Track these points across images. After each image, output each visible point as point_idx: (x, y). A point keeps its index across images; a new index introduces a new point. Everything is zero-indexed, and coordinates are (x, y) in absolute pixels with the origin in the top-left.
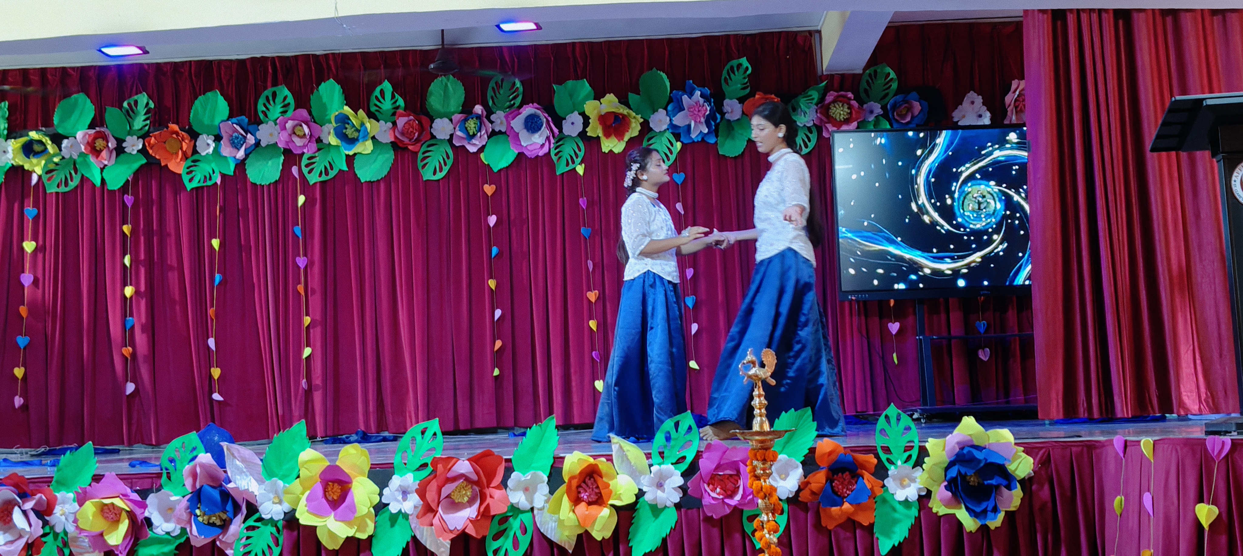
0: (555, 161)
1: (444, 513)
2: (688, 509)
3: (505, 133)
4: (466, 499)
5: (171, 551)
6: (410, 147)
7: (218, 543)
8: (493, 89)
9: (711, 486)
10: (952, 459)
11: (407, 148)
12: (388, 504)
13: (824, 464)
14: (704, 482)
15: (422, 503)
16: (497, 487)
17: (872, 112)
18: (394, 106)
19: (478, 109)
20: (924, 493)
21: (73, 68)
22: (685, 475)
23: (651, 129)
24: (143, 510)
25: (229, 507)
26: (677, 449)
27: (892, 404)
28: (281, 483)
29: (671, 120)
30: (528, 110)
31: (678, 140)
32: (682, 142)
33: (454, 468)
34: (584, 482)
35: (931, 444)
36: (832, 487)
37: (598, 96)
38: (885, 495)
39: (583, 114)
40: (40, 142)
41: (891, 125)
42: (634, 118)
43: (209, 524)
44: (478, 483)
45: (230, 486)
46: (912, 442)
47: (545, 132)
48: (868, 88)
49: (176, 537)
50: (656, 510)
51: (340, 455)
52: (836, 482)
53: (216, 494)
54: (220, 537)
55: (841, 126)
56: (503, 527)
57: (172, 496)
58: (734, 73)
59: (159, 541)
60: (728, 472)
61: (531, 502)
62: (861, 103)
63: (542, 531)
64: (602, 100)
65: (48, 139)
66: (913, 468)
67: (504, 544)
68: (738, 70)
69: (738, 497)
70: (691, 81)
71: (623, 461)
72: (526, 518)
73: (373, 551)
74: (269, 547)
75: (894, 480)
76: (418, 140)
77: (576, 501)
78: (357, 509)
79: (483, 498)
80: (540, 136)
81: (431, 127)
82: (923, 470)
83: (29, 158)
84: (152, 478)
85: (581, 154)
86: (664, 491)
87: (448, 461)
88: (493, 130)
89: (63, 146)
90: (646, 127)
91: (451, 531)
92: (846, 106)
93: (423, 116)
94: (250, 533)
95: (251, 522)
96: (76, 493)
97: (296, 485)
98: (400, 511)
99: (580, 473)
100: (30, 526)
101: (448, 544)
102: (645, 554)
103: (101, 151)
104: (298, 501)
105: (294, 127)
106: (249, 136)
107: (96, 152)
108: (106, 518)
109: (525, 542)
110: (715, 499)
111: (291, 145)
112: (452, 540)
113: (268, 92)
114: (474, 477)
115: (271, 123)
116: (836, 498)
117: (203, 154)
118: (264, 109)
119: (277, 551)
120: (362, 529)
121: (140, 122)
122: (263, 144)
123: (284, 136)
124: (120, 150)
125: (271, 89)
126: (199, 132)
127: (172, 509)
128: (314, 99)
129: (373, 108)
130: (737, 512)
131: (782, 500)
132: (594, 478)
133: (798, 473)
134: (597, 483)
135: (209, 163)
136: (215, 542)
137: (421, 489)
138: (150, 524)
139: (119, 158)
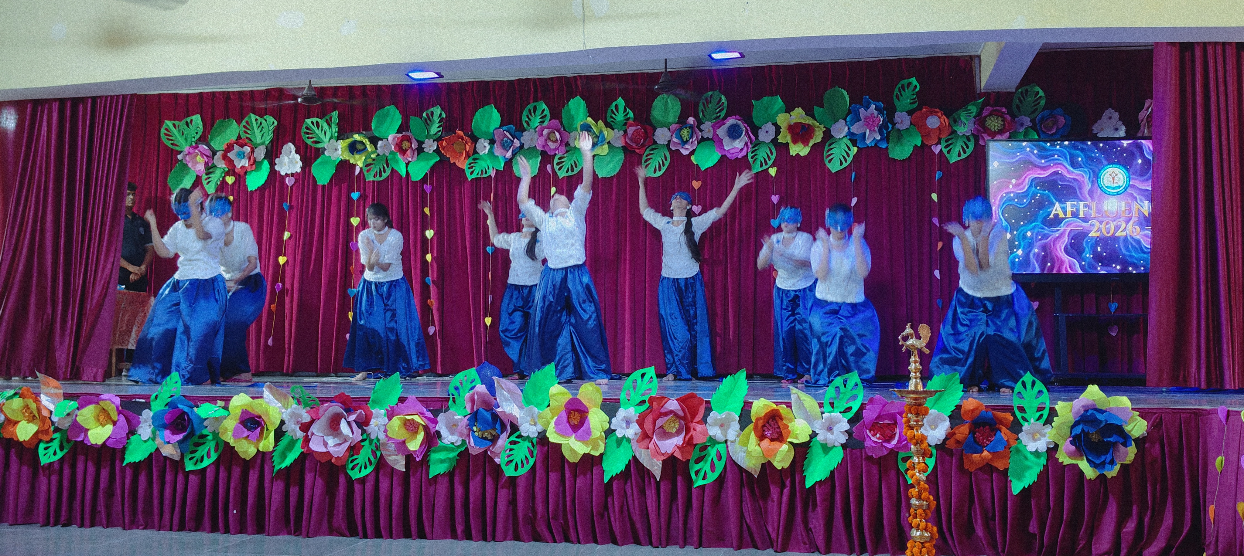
0: (751, 162)
1: (657, 440)
2: (853, 449)
3: (712, 139)
4: (675, 430)
5: (454, 457)
6: (637, 151)
7: (489, 453)
8: (703, 104)
9: (872, 432)
10: (1077, 419)
11: (634, 151)
12: (615, 430)
13: (968, 419)
14: (867, 428)
15: (641, 431)
16: (698, 423)
17: (1022, 124)
18: (626, 117)
19: (691, 120)
20: (1052, 446)
21: (386, 86)
22: (851, 422)
23: (833, 136)
24: (435, 425)
25: (498, 426)
26: (845, 400)
28: (536, 410)
29: (849, 129)
30: (731, 121)
31: (854, 145)
32: (858, 147)
33: (666, 406)
34: (768, 423)
35: (1060, 406)
36: (974, 438)
37: (789, 110)
38: (1019, 446)
39: (775, 124)
40: (361, 142)
41: (1039, 135)
42: (818, 127)
43: (483, 438)
44: (684, 418)
45: (499, 410)
46: (1044, 404)
47: (744, 138)
48: (1019, 104)
49: (458, 447)
50: (826, 448)
51: (580, 391)
52: (978, 433)
53: (488, 415)
54: (491, 448)
55: (996, 136)
56: (703, 454)
57: (456, 415)
58: (904, 91)
59: (446, 449)
60: (887, 422)
61: (726, 436)
62: (1013, 116)
63: (734, 459)
64: (791, 113)
65: (367, 140)
66: (1043, 425)
67: (703, 467)
68: (908, 88)
69: (894, 442)
70: (868, 97)
71: (800, 408)
72: (721, 448)
73: (604, 466)
74: (526, 458)
75: (1027, 434)
76: (643, 145)
77: (761, 437)
78: (592, 433)
79: (688, 431)
80: (740, 142)
81: (654, 135)
82: (1052, 427)
83: (353, 154)
84: (442, 401)
85: (773, 157)
86: (833, 434)
87: (661, 399)
88: (702, 137)
89: (379, 145)
90: (828, 135)
91: (663, 454)
92: (1000, 119)
93: (648, 127)
94: (512, 447)
95: (513, 438)
96: (387, 410)
97: (547, 412)
98: (624, 436)
99: (765, 416)
100: (353, 433)
101: (660, 464)
102: (816, 483)
103: (407, 150)
104: (548, 424)
105: (549, 134)
106: (516, 140)
107: (403, 152)
108: (408, 430)
109: (720, 466)
110: (875, 442)
111: (546, 148)
112: (663, 461)
113: (530, 106)
114: (682, 414)
115: (532, 131)
116: (977, 446)
117: (481, 154)
118: (527, 119)
119: (532, 461)
120: (595, 448)
121: (435, 129)
122: (526, 147)
123: (541, 141)
124: (420, 150)
125: (533, 104)
126: (479, 137)
127: (456, 425)
128: (564, 112)
129: (610, 120)
130: (894, 454)
131: (931, 446)
132: (776, 420)
133: (945, 425)
134: (778, 425)
135: (485, 160)
136: (486, 451)
137: (640, 420)
138: (439, 436)
139: (419, 156)
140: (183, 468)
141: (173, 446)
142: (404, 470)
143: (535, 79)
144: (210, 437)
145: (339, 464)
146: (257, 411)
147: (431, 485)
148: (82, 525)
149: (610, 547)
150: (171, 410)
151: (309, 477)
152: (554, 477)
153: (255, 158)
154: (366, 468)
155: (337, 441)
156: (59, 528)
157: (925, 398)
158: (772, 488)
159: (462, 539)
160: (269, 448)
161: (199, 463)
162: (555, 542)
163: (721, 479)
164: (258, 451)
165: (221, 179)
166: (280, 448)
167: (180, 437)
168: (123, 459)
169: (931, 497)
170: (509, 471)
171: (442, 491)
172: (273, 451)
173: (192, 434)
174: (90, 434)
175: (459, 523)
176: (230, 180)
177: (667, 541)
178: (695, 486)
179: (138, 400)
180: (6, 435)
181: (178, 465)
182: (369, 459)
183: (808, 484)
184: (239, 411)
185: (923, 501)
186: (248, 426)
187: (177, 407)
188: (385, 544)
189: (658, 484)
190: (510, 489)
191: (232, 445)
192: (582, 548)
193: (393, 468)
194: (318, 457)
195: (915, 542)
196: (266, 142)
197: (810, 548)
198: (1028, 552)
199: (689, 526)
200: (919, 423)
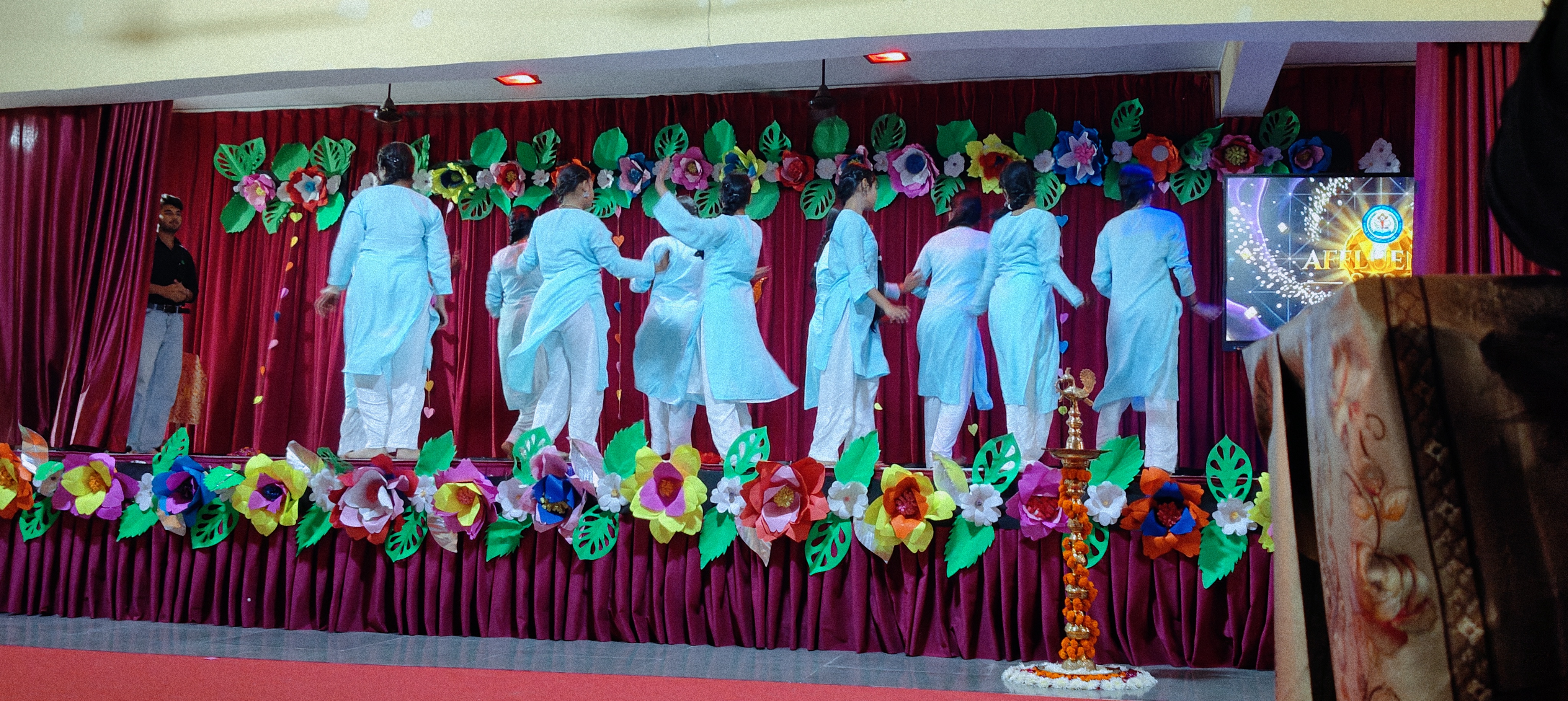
0: (935, 200)
1: (766, 516)
2: (1006, 530)
3: (887, 173)
4: (788, 504)
5: (517, 536)
6: (794, 187)
7: (559, 530)
8: (877, 129)
9: (1030, 508)
11: (792, 188)
12: (716, 505)
13: (1149, 493)
14: (1023, 504)
15: (746, 504)
16: (816, 495)
17: (1271, 157)
18: (782, 146)
20: (1254, 529)
21: (490, 105)
22: (1004, 495)
24: (493, 496)
25: (570, 496)
27: (1226, 436)
28: (619, 477)
29: (1056, 161)
30: (910, 151)
31: (1062, 182)
32: (1066, 184)
33: (777, 473)
34: (902, 495)
35: (1265, 478)
36: (1156, 517)
37: (981, 137)
38: (1212, 528)
39: (964, 155)
40: (457, 173)
41: (1291, 170)
44: (799, 489)
45: (573, 477)
46: (1245, 476)
47: (926, 172)
48: (1268, 132)
49: (523, 523)
50: (974, 528)
52: (1160, 511)
53: (559, 484)
54: (562, 525)
55: (1237, 171)
56: (823, 534)
57: (521, 484)
58: (1125, 115)
59: (508, 526)
60: (1047, 495)
61: (851, 511)
62: (1260, 147)
63: (860, 540)
64: (984, 141)
65: (463, 170)
66: (1245, 501)
67: (822, 550)
68: (1129, 111)
69: (1057, 521)
70: (1079, 122)
71: (943, 478)
72: (845, 527)
73: (700, 548)
74: (606, 538)
75: (1223, 513)
76: (802, 181)
77: (893, 513)
78: (687, 507)
79: (803, 504)
80: (921, 177)
81: (815, 167)
82: (1255, 504)
83: (446, 187)
86: (982, 510)
87: (772, 466)
89: (478, 177)
91: (772, 534)
92: (1243, 150)
93: (808, 157)
94: (589, 523)
95: (590, 513)
96: (436, 476)
97: (632, 481)
98: (727, 511)
99: (897, 486)
100: (394, 505)
101: (768, 545)
102: (960, 570)
103: (512, 183)
104: (633, 494)
105: (687, 164)
106: (646, 171)
107: (507, 184)
108: (460, 501)
109: (843, 550)
110: (1032, 520)
111: (684, 183)
112: (773, 542)
113: (665, 130)
114: (796, 483)
116: (1159, 527)
117: (603, 188)
118: (660, 146)
119: (612, 542)
120: (690, 524)
121: (547, 157)
123: (678, 173)
124: (529, 183)
125: (668, 127)
126: (601, 167)
127: (520, 496)
128: (707, 138)
129: (762, 149)
130: (1057, 535)
131: (1102, 527)
132: (911, 491)
133: (1121, 501)
134: (914, 498)
135: (608, 196)
136: (556, 529)
137: (746, 492)
138: (500, 509)
139: (528, 190)
140: (190, 545)
141: (178, 518)
142: (456, 551)
143: (670, 97)
144: (222, 509)
145: (376, 543)
146: (279, 477)
147: (488, 570)
148: (65, 614)
149: (705, 648)
150: (175, 473)
151: (339, 558)
152: (639, 561)
153: (327, 191)
154: (408, 547)
155: (375, 514)
156: (37, 617)
157: (1086, 460)
158: (905, 578)
159: (524, 637)
160: (291, 521)
161: (208, 540)
162: (638, 641)
163: (844, 566)
164: (279, 525)
165: (285, 216)
166: (305, 522)
167: (185, 506)
168: (117, 534)
169: (1091, 584)
170: (584, 554)
171: (501, 576)
172: (297, 525)
173: (199, 504)
174: (78, 502)
175: (520, 617)
176: (296, 217)
177: (777, 643)
178: (811, 574)
179: (137, 462)
181: (183, 542)
182: (413, 537)
183: (950, 572)
184: (257, 475)
185: (1081, 588)
186: (267, 494)
187: (183, 470)
188: (429, 639)
189: (766, 571)
190: (584, 576)
191: (248, 518)
192: (670, 648)
193: (442, 549)
194: (350, 534)
195: (1070, 639)
196: (340, 170)
197: (951, 651)
198: (1222, 662)
199: (803, 623)
200: (1079, 491)
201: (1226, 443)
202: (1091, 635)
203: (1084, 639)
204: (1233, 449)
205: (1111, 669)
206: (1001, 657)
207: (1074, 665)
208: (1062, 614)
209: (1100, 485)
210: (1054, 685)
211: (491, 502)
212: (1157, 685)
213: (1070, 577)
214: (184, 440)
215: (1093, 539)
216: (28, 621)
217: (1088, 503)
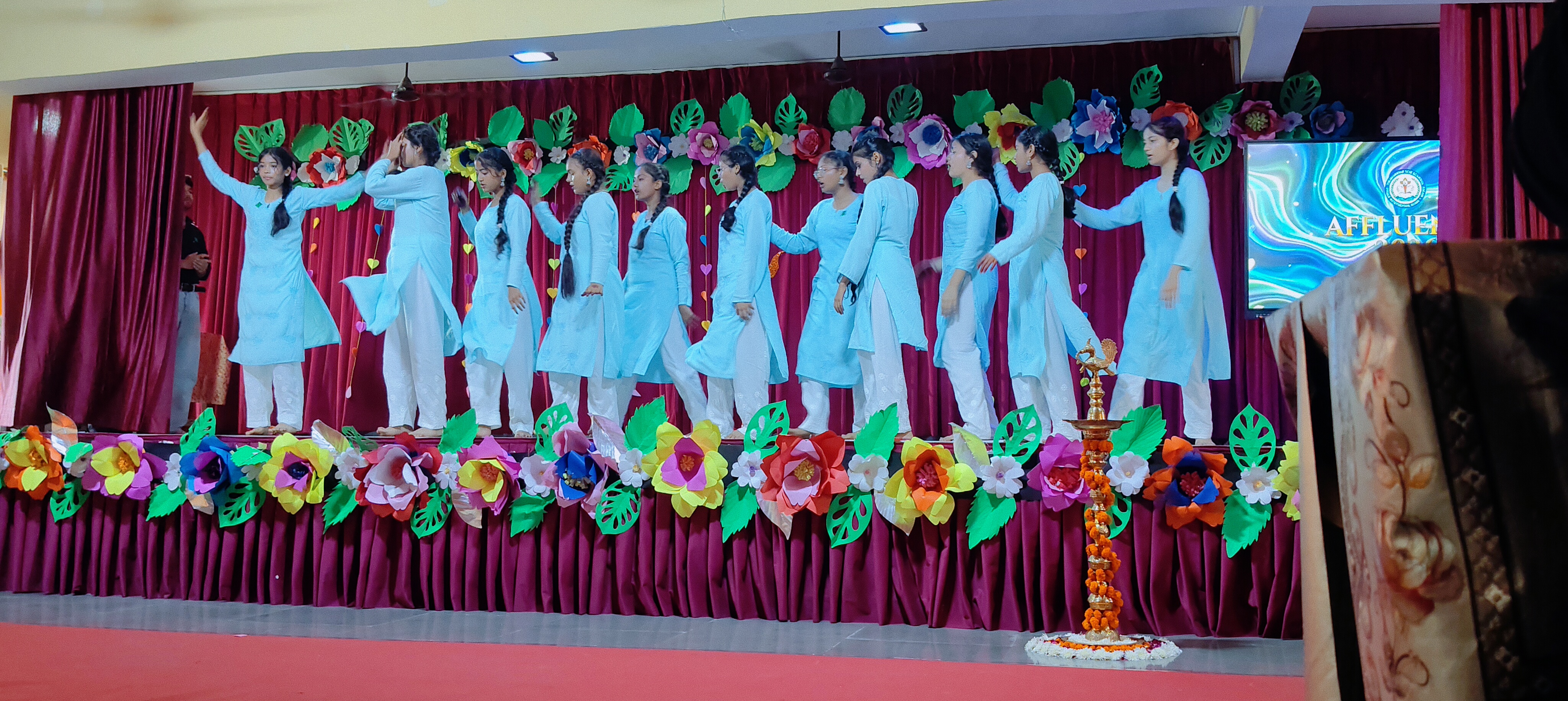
1: (787, 489)
2: (1027, 501)
3: (903, 144)
4: (809, 477)
5: (541, 511)
7: (582, 505)
8: (893, 100)
9: (1051, 479)
12: (737, 478)
13: (1172, 463)
14: (1044, 475)
15: (766, 478)
16: (837, 468)
17: (1292, 122)
18: (798, 119)
20: (1278, 497)
21: (505, 82)
22: (1026, 467)
24: (516, 472)
25: (592, 472)
26: (1019, 441)
27: (1249, 404)
28: (640, 453)
29: (1074, 130)
30: (927, 121)
31: (1081, 150)
32: (1085, 153)
33: (798, 447)
34: (923, 468)
35: (1288, 447)
36: (1179, 486)
37: (999, 107)
38: (1236, 497)
39: (982, 125)
41: (1311, 135)
44: (820, 463)
45: (594, 453)
46: (1269, 444)
47: (943, 143)
48: (1288, 96)
49: (546, 499)
50: (995, 500)
52: (1183, 481)
53: (581, 460)
54: (585, 500)
55: (1258, 137)
56: (844, 506)
57: (543, 460)
58: (1144, 82)
59: (531, 501)
60: (1069, 466)
61: (872, 486)
62: (1281, 113)
63: (881, 513)
64: (1002, 110)
66: (1268, 471)
67: (844, 523)
68: (1148, 78)
69: (1079, 492)
70: (1100, 90)
71: (963, 450)
72: (866, 500)
73: (722, 522)
74: (628, 512)
75: (1246, 482)
77: (914, 485)
78: (708, 480)
79: (824, 477)
80: (938, 148)
81: (832, 139)
82: (1279, 473)
83: (464, 166)
84: (528, 443)
86: (1004, 482)
91: (793, 507)
92: (1264, 116)
93: (824, 129)
94: (611, 498)
95: (612, 488)
96: (459, 453)
97: (653, 455)
98: (748, 485)
99: (917, 459)
100: (418, 482)
101: (790, 518)
102: (982, 542)
103: (529, 161)
104: (655, 469)
105: (704, 139)
106: (662, 146)
107: (525, 162)
108: (484, 477)
109: (864, 523)
110: (1054, 491)
111: (700, 156)
112: (794, 515)
113: (680, 105)
114: (817, 457)
115: (682, 135)
116: (1182, 497)
117: (620, 164)
118: (676, 121)
119: (635, 516)
120: (711, 499)
121: (564, 133)
122: (674, 155)
123: (694, 148)
124: (546, 160)
125: (684, 103)
126: (617, 143)
127: (543, 472)
128: (722, 112)
129: (778, 122)
130: (1079, 506)
131: (1125, 497)
132: (932, 464)
133: (1143, 472)
134: (935, 470)
135: (624, 172)
136: (579, 504)
137: (766, 466)
138: (523, 486)
139: (545, 167)
140: (219, 525)
141: (206, 498)
142: (481, 527)
143: (686, 73)
144: (249, 487)
145: (401, 520)
146: (305, 455)
147: (512, 545)
148: (97, 594)
149: (729, 621)
150: (202, 453)
151: (365, 535)
152: (661, 535)
153: (346, 170)
154: (434, 524)
155: (400, 491)
156: (70, 596)
157: (1108, 430)
158: (927, 549)
159: (549, 612)
160: (318, 497)
161: (236, 517)
162: (661, 614)
163: (865, 539)
164: (305, 502)
166: (331, 500)
167: (212, 485)
168: (146, 514)
169: (1114, 554)
170: (607, 529)
171: (525, 552)
172: (323, 503)
173: (226, 483)
174: (106, 481)
175: (544, 592)
177: (800, 615)
178: (833, 546)
179: (165, 442)
180: (11, 485)
181: (211, 521)
182: (438, 513)
183: (972, 544)
184: (283, 454)
185: (1104, 558)
186: (293, 472)
187: (209, 450)
188: (455, 615)
189: (787, 544)
190: (608, 551)
191: (275, 496)
192: (694, 621)
193: (467, 525)
194: (376, 511)
195: (1094, 610)
196: (358, 150)
197: (974, 623)
198: (1247, 630)
199: (826, 596)
200: (1101, 462)
201: (1249, 411)
202: (1115, 605)
203: (1107, 610)
204: (1256, 418)
205: (1135, 639)
206: (1024, 628)
207: (1098, 635)
208: (1085, 585)
209: (1122, 455)
210: (1078, 656)
211: (514, 478)
212: (1181, 654)
213: (1092, 548)
214: (210, 420)
215: (1116, 510)
216: (61, 600)
217: (1110, 474)
